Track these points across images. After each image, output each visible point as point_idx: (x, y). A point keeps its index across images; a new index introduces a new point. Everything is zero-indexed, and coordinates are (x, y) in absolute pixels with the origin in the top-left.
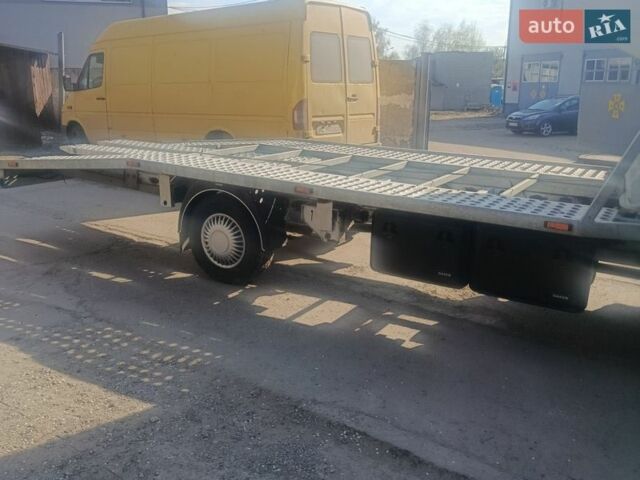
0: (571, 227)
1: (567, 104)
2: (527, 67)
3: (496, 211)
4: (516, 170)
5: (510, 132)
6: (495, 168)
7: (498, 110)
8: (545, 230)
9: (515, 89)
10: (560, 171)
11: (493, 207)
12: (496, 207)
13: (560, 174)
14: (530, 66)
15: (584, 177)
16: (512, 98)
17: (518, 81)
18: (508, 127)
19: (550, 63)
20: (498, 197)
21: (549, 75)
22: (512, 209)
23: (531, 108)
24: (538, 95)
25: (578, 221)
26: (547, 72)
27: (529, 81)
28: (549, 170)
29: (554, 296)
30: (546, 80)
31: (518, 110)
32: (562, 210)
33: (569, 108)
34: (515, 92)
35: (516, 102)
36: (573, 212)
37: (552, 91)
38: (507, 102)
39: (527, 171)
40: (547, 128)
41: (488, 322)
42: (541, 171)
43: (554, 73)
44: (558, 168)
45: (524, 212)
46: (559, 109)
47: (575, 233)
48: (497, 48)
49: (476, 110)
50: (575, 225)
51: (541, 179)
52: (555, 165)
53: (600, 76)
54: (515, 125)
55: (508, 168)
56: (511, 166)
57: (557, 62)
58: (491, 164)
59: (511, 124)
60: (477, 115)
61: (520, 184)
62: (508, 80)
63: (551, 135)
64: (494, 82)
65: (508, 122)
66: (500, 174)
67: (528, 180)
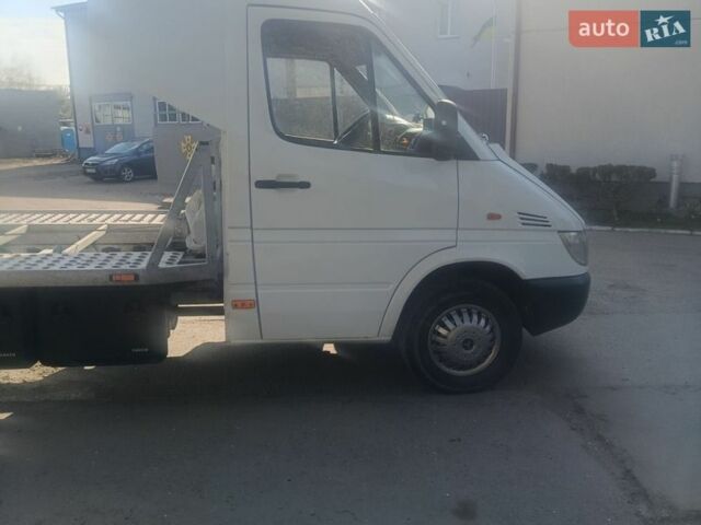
0: (137, 277)
1: (145, 146)
2: (97, 108)
3: (55, 271)
4: (83, 222)
5: (88, 179)
6: (58, 222)
7: (73, 156)
8: (111, 283)
9: (87, 132)
10: (130, 219)
11: (52, 268)
12: (56, 267)
13: (130, 222)
14: (100, 107)
15: (154, 222)
16: (86, 141)
17: (89, 123)
18: (86, 174)
19: (120, 103)
20: (60, 255)
21: (123, 117)
22: (75, 268)
23: (108, 152)
24: (115, 137)
25: (143, 270)
26: (120, 113)
27: (102, 123)
28: (118, 219)
29: (133, 350)
30: (120, 121)
31: (94, 155)
32: (128, 260)
33: (148, 151)
34: (88, 136)
35: (92, 146)
36: (139, 260)
37: (127, 133)
38: (81, 146)
39: (94, 222)
40: (128, 173)
41: (73, 396)
42: (109, 221)
43: (126, 114)
44: (138, 217)
45: (87, 268)
46: (137, 152)
47: (142, 282)
48: (61, 87)
49: (49, 157)
50: (141, 274)
51: (111, 229)
52: (135, 213)
53: (173, 117)
54: (94, 171)
55: (73, 222)
56: (78, 219)
57: (129, 103)
58: (54, 219)
59: (89, 171)
60: (49, 162)
61: (88, 236)
62: (78, 123)
63: (134, 180)
64: (65, 124)
65: (84, 168)
66: (64, 229)
67: (94, 233)
